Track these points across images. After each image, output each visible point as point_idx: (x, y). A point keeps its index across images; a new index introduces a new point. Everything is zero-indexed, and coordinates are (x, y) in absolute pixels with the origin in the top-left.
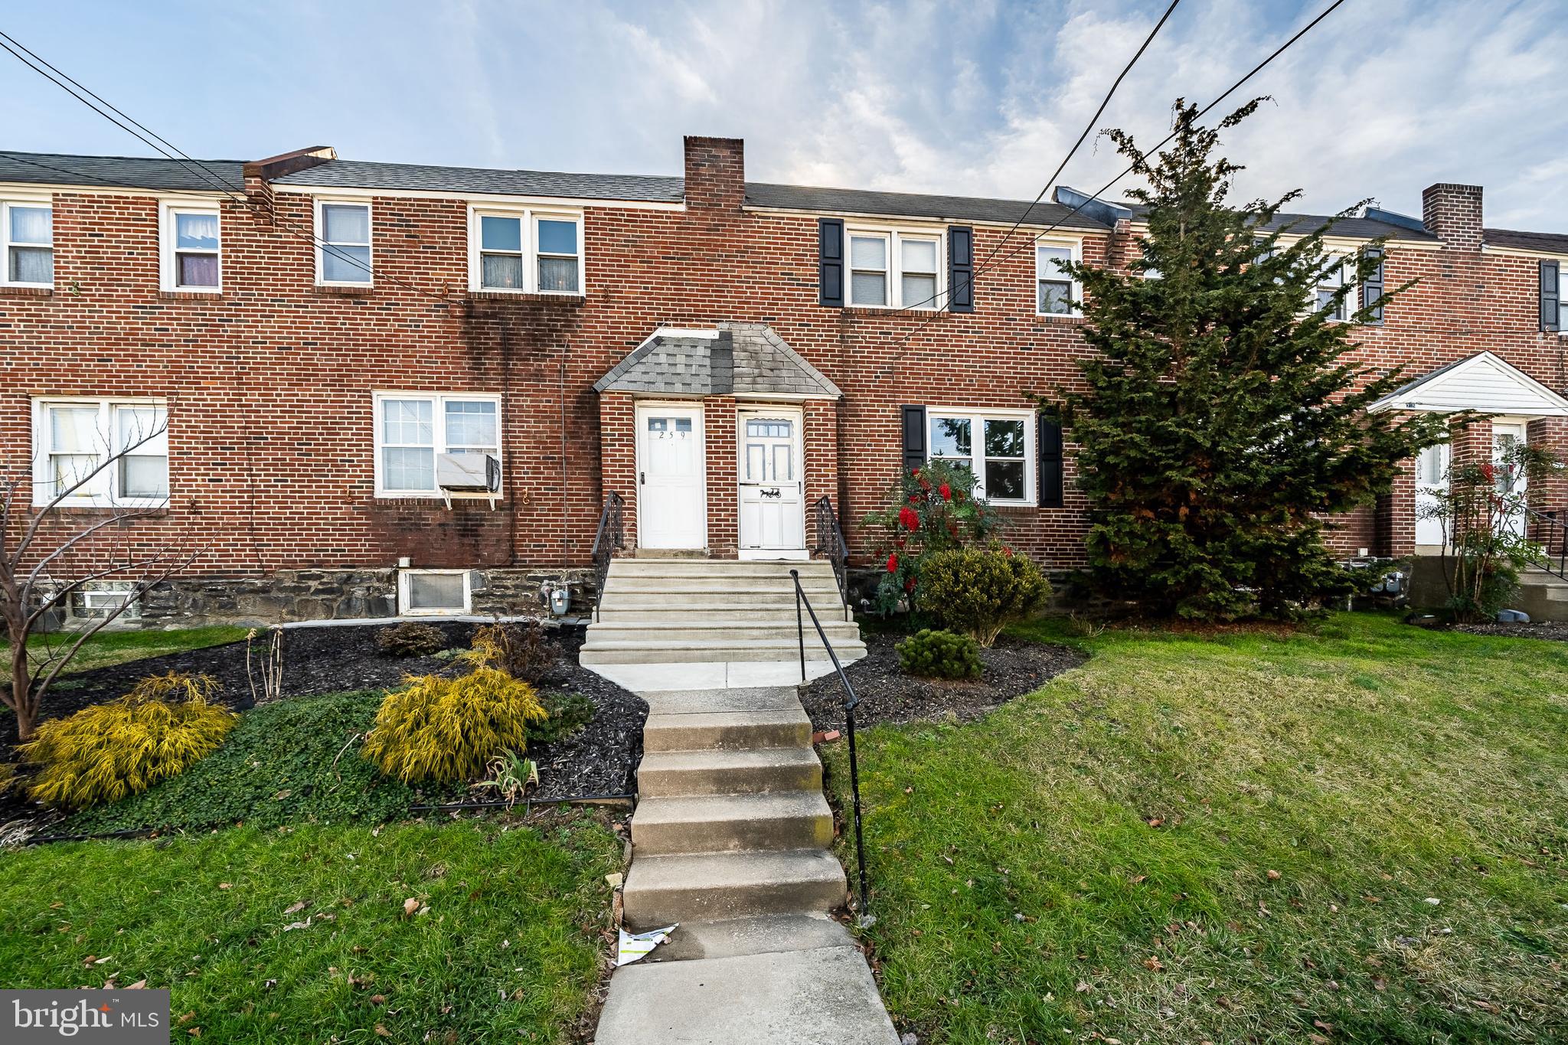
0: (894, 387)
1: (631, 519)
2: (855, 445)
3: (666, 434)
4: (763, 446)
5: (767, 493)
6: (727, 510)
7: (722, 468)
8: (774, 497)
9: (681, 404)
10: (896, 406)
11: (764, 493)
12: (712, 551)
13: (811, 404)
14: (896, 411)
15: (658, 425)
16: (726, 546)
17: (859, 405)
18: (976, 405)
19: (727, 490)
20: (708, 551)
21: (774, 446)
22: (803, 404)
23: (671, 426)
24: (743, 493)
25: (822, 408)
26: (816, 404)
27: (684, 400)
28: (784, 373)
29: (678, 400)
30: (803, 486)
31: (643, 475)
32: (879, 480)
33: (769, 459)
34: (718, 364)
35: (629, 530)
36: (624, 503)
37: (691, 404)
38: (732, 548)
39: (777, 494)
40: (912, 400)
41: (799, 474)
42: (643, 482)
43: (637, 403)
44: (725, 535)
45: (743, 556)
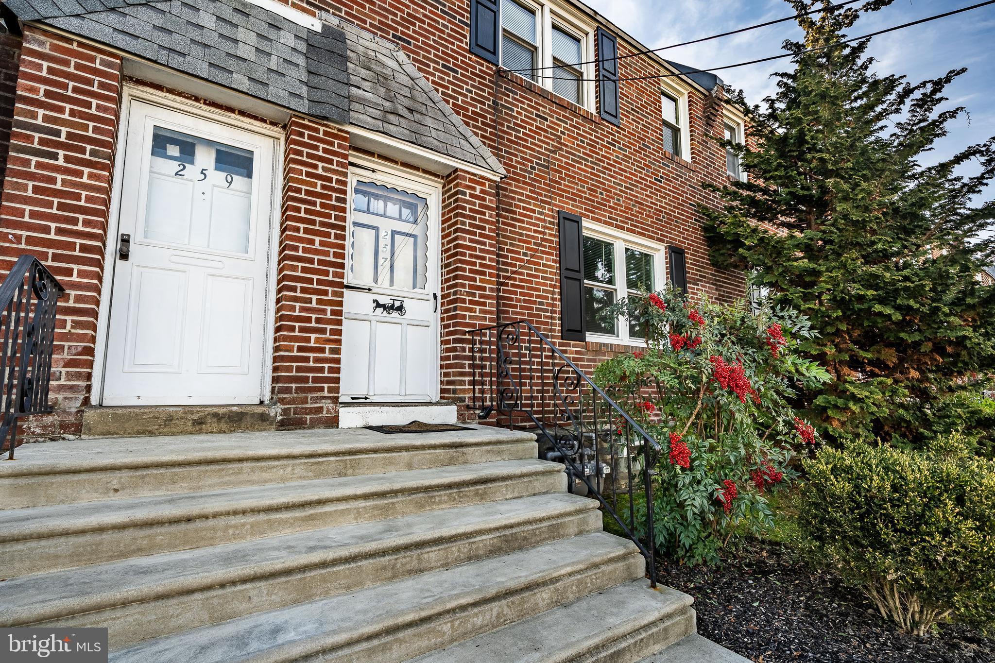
0: (549, 186)
1: (81, 338)
2: (509, 251)
3: (192, 171)
4: (377, 229)
5: (384, 307)
6: (324, 331)
7: (317, 252)
8: (395, 314)
9: (233, 119)
10: (552, 210)
11: (378, 305)
12: (285, 412)
13: (464, 179)
14: (553, 217)
15: (173, 150)
16: (315, 400)
17: (513, 199)
18: (622, 228)
19: (326, 293)
20: (275, 411)
21: (394, 233)
22: (449, 177)
23: (205, 158)
24: (353, 303)
25: (478, 188)
26: (471, 180)
27: (242, 113)
28: (429, 121)
29: (230, 110)
30: (439, 298)
31: (125, 240)
33: (385, 253)
34: (321, 71)
35: (69, 364)
36: (66, 298)
37: (257, 125)
38: (327, 405)
39: (400, 309)
40: (569, 207)
41: (434, 282)
42: (124, 256)
43: (128, 90)
44: (315, 380)
45: (349, 418)
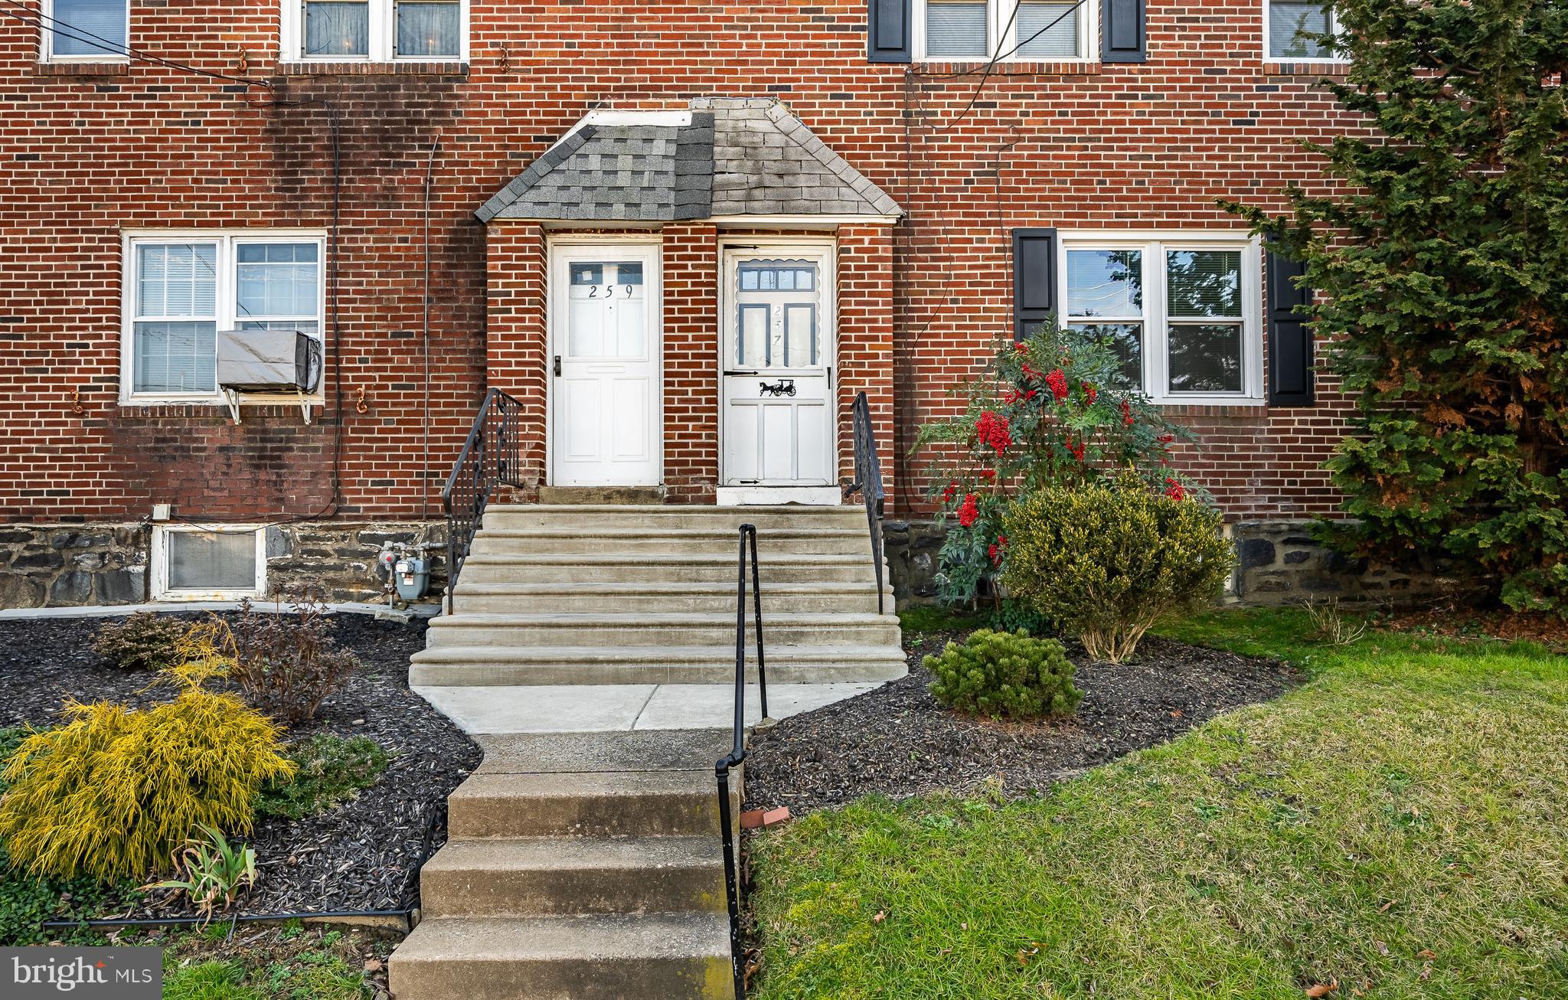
0: (999, 198)
1: (534, 437)
2: (928, 301)
3: (601, 290)
4: (767, 306)
5: (772, 389)
6: (699, 419)
7: (690, 347)
8: (784, 396)
9: (624, 238)
10: (1002, 232)
11: (765, 388)
12: (671, 490)
13: (848, 233)
14: (1003, 241)
15: (587, 276)
16: (695, 481)
17: (936, 232)
18: (1150, 225)
19: (700, 383)
20: (664, 491)
21: (787, 306)
22: (834, 232)
23: (610, 276)
24: (730, 389)
25: (867, 239)
26: (856, 232)
27: (630, 231)
28: (802, 180)
29: (620, 231)
30: (835, 373)
31: (558, 360)
32: (970, 361)
33: (777, 330)
34: (688, 169)
35: (530, 455)
36: (522, 409)
37: (642, 238)
38: (706, 486)
39: (790, 389)
40: (1033, 220)
41: (828, 354)
42: (558, 373)
43: (551, 240)
44: (695, 463)
45: (726, 497)
